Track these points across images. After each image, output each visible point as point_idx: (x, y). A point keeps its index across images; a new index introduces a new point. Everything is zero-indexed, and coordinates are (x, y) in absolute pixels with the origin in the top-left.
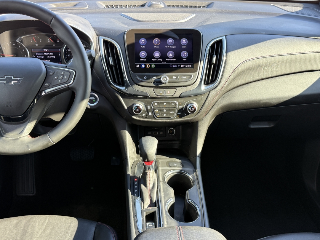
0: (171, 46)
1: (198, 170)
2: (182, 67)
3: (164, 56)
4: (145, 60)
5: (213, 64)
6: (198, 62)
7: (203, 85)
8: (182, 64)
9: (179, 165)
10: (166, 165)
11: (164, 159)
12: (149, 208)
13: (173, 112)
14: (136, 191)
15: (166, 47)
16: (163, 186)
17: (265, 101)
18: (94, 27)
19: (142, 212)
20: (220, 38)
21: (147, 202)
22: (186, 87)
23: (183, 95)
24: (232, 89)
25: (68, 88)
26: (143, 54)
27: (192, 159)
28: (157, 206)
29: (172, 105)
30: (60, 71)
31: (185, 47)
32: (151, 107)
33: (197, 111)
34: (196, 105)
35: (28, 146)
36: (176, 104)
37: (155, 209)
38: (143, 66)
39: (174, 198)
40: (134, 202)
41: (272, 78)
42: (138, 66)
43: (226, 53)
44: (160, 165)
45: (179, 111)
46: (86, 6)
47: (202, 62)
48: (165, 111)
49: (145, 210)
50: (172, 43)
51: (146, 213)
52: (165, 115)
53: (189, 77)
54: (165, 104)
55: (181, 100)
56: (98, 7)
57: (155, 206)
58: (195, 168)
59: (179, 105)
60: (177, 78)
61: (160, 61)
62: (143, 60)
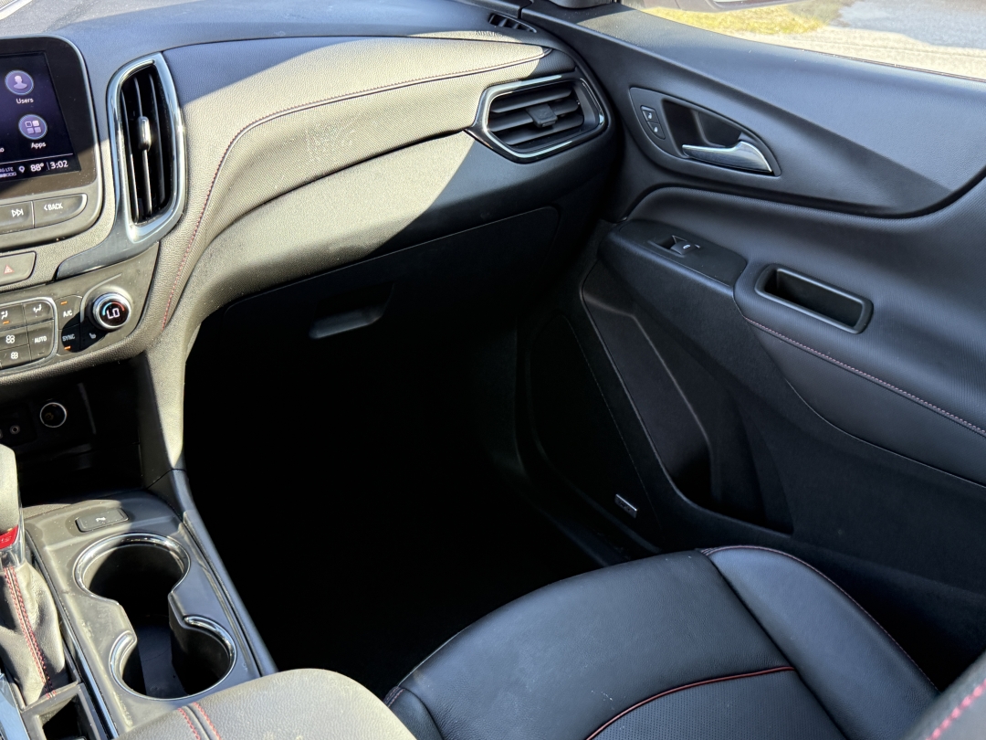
1: (191, 514)
2: (37, 174)
5: (145, 146)
6: (90, 145)
7: (132, 223)
8: (35, 162)
9: (118, 516)
10: (65, 531)
11: (53, 515)
12: (46, 697)
13: (44, 338)
16: (79, 604)
17: (342, 245)
19: (26, 718)
20: (148, 61)
21: (34, 679)
22: (69, 240)
23: (63, 271)
24: (232, 224)
27: (156, 484)
28: (78, 679)
29: (34, 313)
31: (26, 101)
33: (134, 314)
34: (123, 296)
36: (47, 307)
37: (72, 689)
39: (131, 630)
41: (342, 172)
43: (180, 105)
44: (44, 539)
45: (65, 331)
47: (106, 145)
48: (10, 340)
49: (35, 709)
51: (42, 716)
52: (15, 356)
53: (69, 202)
54: (5, 314)
55: (62, 289)
57: (71, 680)
58: (177, 510)
59: (62, 309)
60: (27, 213)
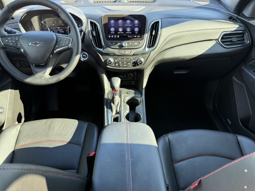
0: (129, 24)
2: (135, 37)
3: (125, 31)
4: (114, 33)
5: (153, 35)
6: (144, 34)
7: (147, 48)
8: (135, 36)
9: (133, 93)
10: (126, 93)
11: (124, 90)
12: (115, 115)
13: (129, 64)
14: (109, 106)
15: (126, 25)
16: (124, 104)
17: (182, 58)
18: (85, 14)
19: (111, 117)
20: (158, 20)
21: (114, 112)
22: (137, 49)
23: (135, 54)
24: (164, 51)
25: (69, 49)
26: (112, 29)
27: (140, 90)
29: (129, 60)
30: (64, 38)
31: (137, 25)
32: (117, 61)
33: (144, 63)
34: (142, 60)
35: (48, 80)
36: (131, 59)
37: (118, 115)
38: (112, 37)
39: (129, 110)
40: (107, 112)
41: (187, 44)
42: (109, 37)
43: (161, 29)
44: (122, 93)
45: (133, 63)
46: (82, 2)
47: (147, 34)
48: (125, 63)
49: (113, 116)
50: (129, 23)
51: (113, 117)
52: (125, 65)
53: (139, 43)
54: (125, 59)
55: (134, 57)
56: (89, 3)
57: (119, 114)
58: (142, 95)
59: (133, 60)
60: (132, 44)
61: (122, 34)
62: (113, 33)
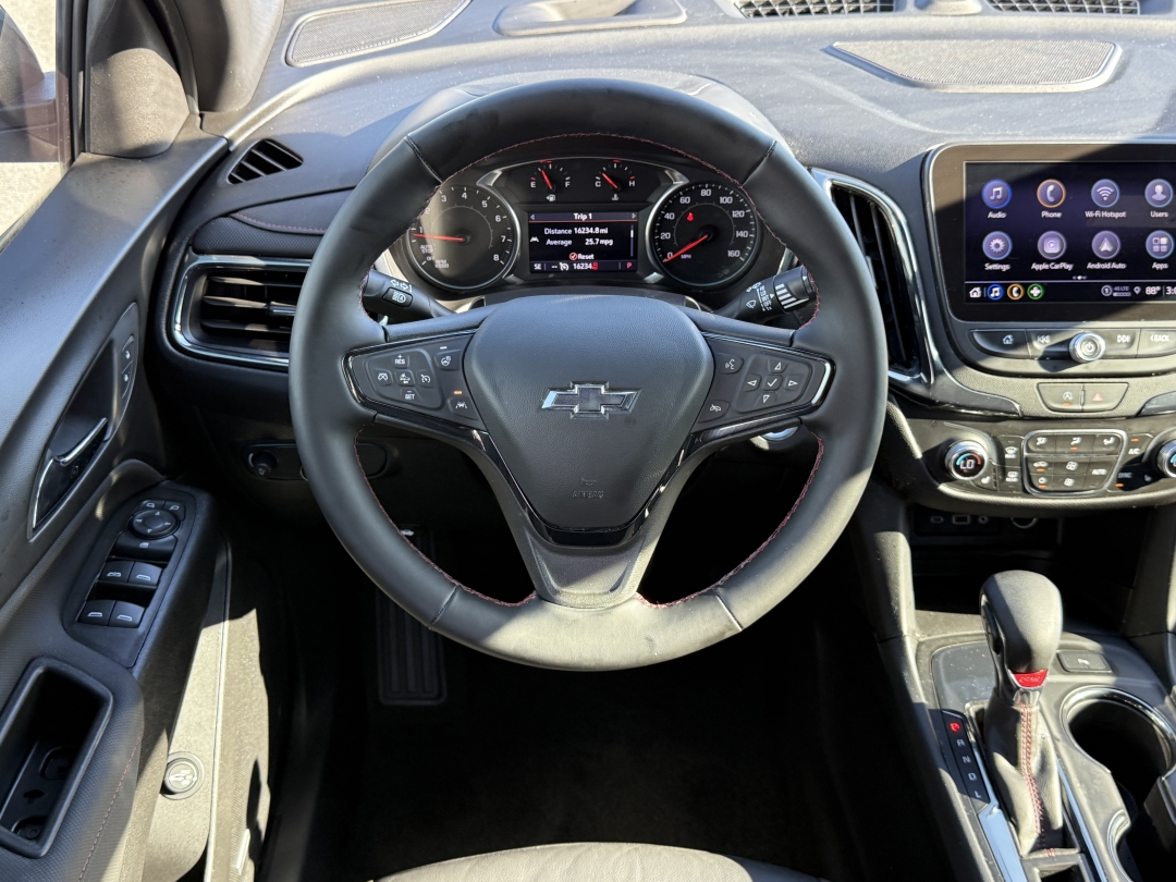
0: (1109, 210)
2: (1151, 297)
3: (1078, 252)
4: (1005, 268)
8: (1152, 285)
12: (1048, 854)
13: (1103, 472)
15: (1089, 214)
16: (1072, 759)
19: (1026, 867)
22: (1160, 378)
23: (1151, 406)
26: (996, 244)
28: (1078, 848)
29: (1103, 445)
31: (1160, 215)
32: (1020, 453)
38: (996, 292)
39: (1124, 810)
42: (976, 293)
45: (1123, 470)
46: (678, 14)
48: (1072, 466)
50: (1111, 197)
52: (1069, 482)
54: (1077, 441)
55: (1139, 427)
57: (1070, 845)
59: (1129, 447)
60: (1132, 341)
61: (1063, 273)
62: (996, 267)
